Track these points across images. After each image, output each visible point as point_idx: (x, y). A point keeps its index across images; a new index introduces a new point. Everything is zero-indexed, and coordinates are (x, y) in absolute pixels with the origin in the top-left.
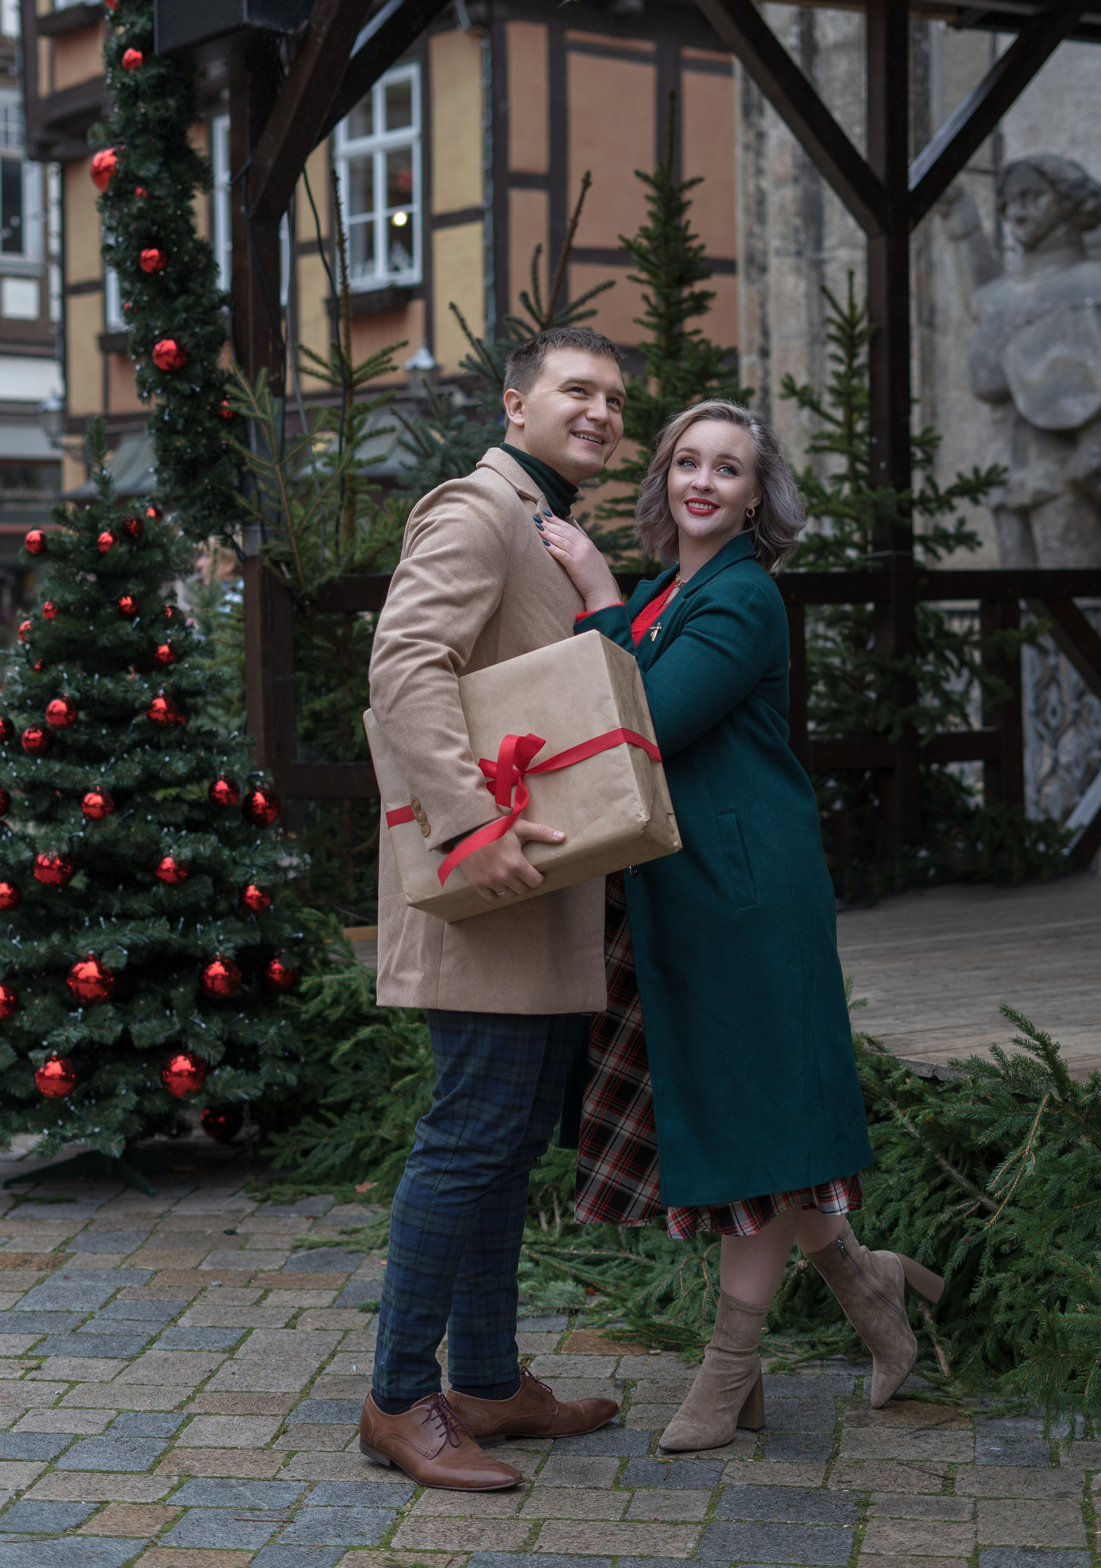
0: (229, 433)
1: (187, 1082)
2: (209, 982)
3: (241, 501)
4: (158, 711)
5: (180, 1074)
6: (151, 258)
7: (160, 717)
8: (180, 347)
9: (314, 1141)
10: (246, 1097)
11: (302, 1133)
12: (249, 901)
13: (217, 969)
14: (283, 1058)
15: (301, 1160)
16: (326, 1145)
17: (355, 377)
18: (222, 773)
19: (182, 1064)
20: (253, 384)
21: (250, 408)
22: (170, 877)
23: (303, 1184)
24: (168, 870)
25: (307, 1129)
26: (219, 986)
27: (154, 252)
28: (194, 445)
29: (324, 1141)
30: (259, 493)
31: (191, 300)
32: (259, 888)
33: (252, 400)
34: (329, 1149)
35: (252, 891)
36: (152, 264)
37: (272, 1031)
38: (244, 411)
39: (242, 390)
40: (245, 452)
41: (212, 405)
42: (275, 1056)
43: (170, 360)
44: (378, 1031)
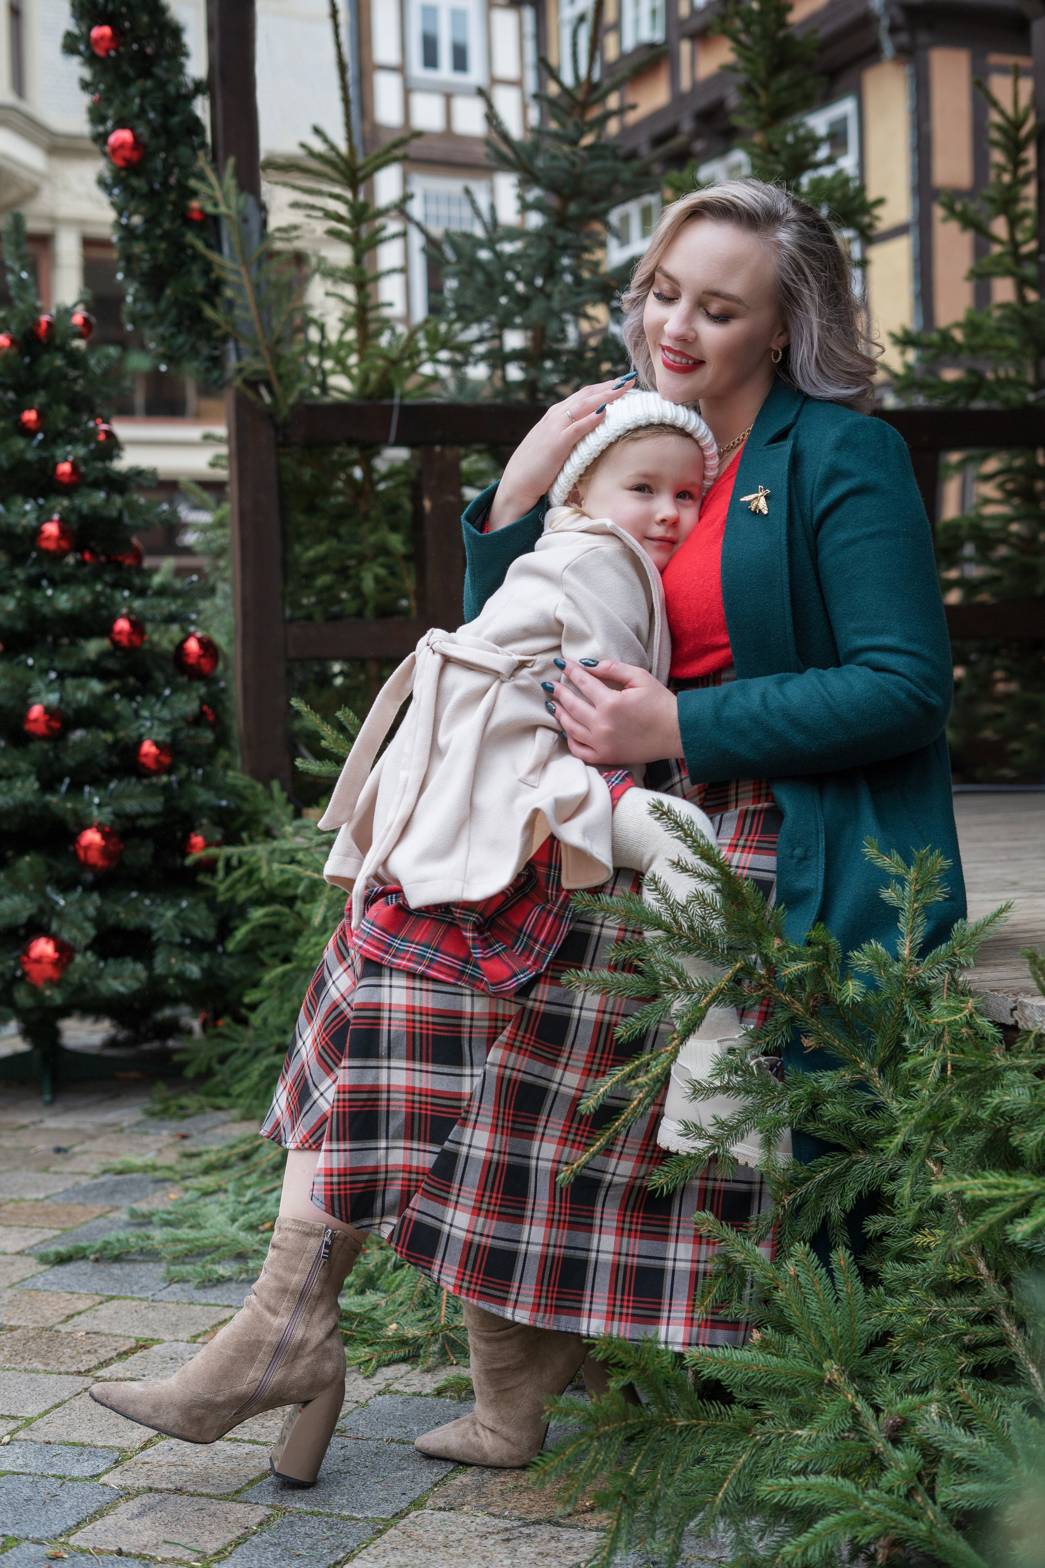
0: (198, 236)
1: (49, 971)
2: (81, 853)
3: (209, 312)
4: (48, 538)
5: (39, 960)
6: (102, 38)
7: (51, 545)
8: (136, 137)
9: (234, 1045)
10: (122, 989)
11: (221, 1035)
12: (143, 760)
13: (92, 837)
14: (182, 946)
15: (217, 1067)
16: (246, 1051)
17: (361, 174)
18: (124, 611)
19: (44, 948)
20: (220, 178)
21: (216, 205)
22: (40, 728)
23: (216, 1096)
24: (36, 721)
25: (226, 1031)
26: (94, 857)
27: (106, 30)
28: (153, 251)
29: (243, 1045)
30: (231, 304)
31: (149, 84)
32: (156, 744)
33: (218, 194)
34: (248, 1056)
35: (148, 747)
36: (105, 44)
37: (170, 914)
38: (210, 209)
39: (210, 185)
40: (213, 256)
41: (174, 203)
42: (171, 944)
43: (127, 153)
44: (274, 914)
